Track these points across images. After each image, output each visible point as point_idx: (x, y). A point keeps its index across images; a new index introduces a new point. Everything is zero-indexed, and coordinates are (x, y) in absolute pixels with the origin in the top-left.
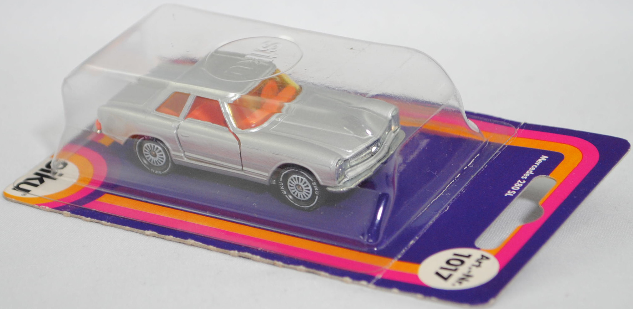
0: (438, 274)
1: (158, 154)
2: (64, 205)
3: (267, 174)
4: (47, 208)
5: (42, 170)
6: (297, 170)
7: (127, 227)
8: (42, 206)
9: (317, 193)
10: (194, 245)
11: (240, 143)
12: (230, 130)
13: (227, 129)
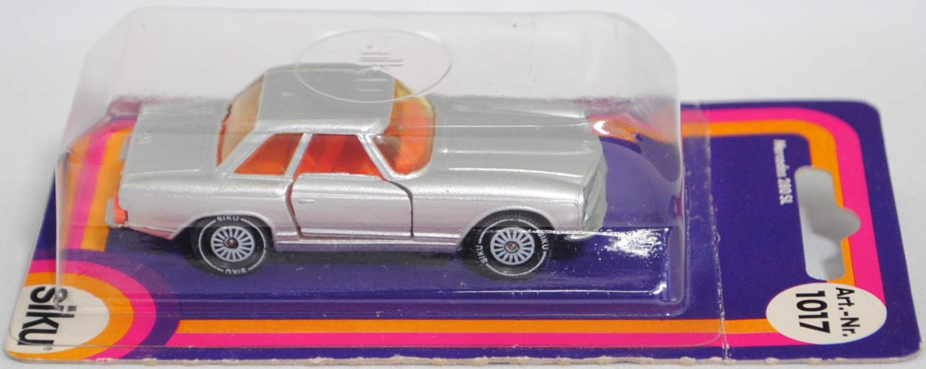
0: (802, 325)
1: (240, 242)
2: (133, 350)
3: (457, 236)
4: (109, 359)
5: (31, 307)
6: (512, 220)
7: (274, 360)
8: (99, 359)
9: (545, 247)
10: (405, 362)
11: (410, 195)
12: (384, 179)
13: (378, 178)
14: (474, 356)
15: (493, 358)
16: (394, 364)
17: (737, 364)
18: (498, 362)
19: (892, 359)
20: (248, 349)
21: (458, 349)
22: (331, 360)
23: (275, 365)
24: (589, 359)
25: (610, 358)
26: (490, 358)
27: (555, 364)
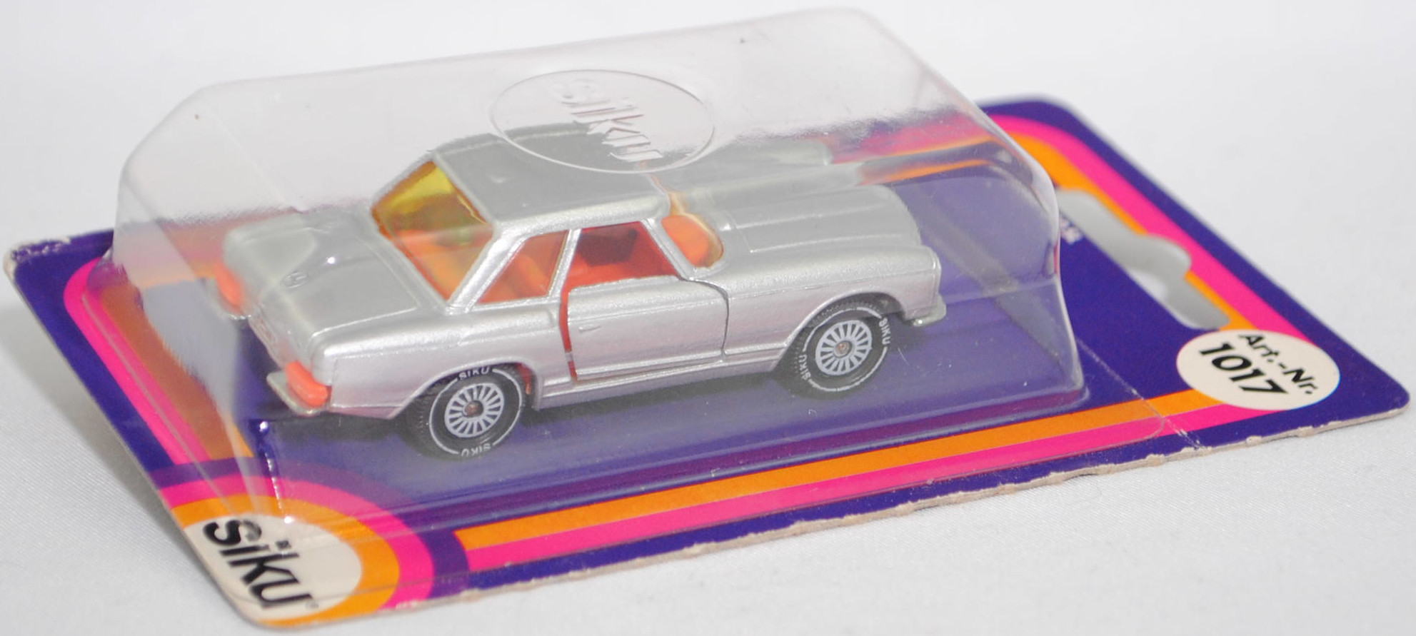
3: (782, 344)
5: (229, 553)
8: (399, 605)
10: (809, 530)
11: (725, 295)
12: (682, 279)
13: (674, 279)
14: (894, 504)
15: (920, 501)
16: (795, 535)
17: (1214, 452)
18: (926, 505)
19: (1391, 412)
20: (588, 552)
21: (864, 499)
22: (713, 545)
23: (641, 566)
24: (1038, 480)
25: (1063, 474)
26: (915, 503)
27: (997, 494)
